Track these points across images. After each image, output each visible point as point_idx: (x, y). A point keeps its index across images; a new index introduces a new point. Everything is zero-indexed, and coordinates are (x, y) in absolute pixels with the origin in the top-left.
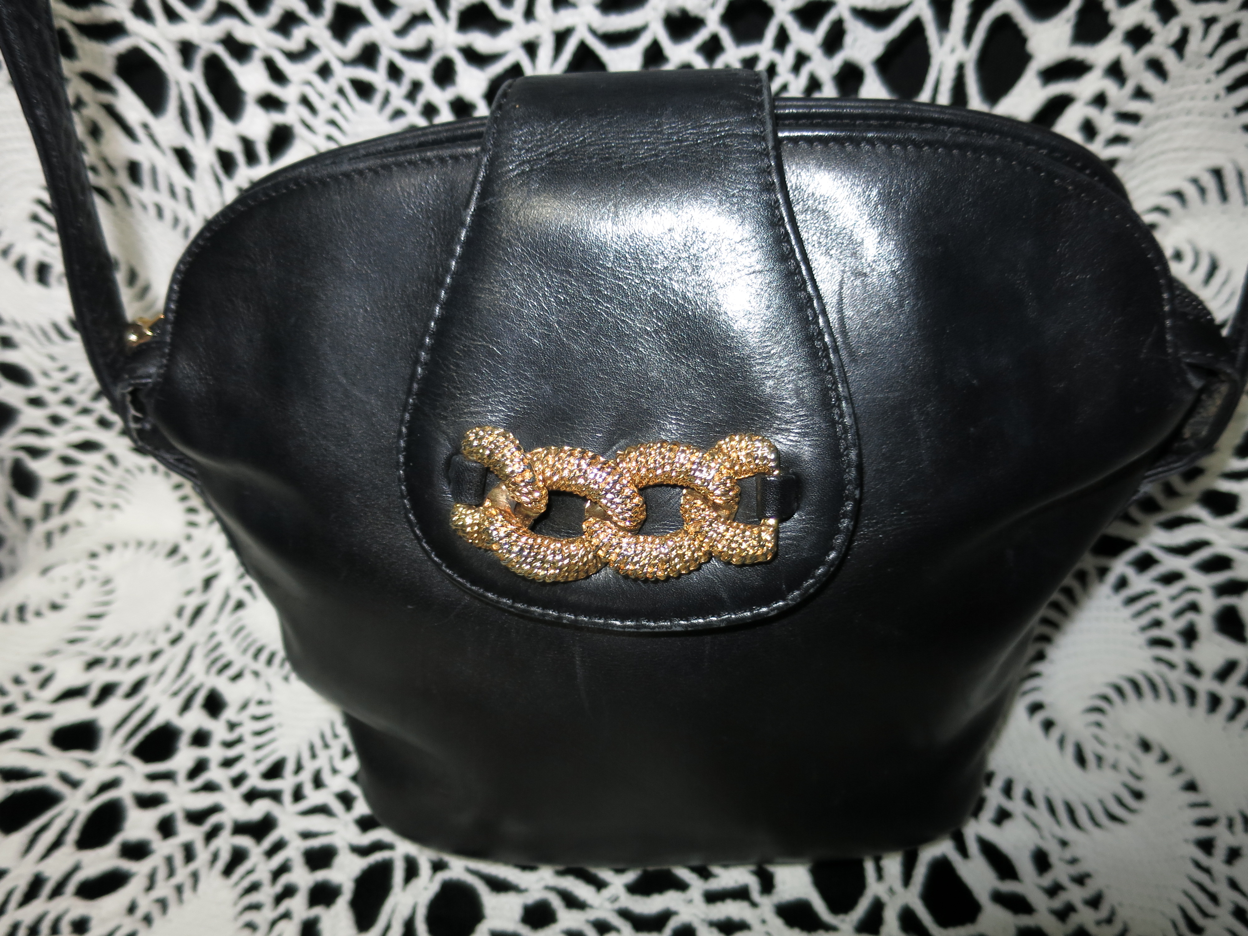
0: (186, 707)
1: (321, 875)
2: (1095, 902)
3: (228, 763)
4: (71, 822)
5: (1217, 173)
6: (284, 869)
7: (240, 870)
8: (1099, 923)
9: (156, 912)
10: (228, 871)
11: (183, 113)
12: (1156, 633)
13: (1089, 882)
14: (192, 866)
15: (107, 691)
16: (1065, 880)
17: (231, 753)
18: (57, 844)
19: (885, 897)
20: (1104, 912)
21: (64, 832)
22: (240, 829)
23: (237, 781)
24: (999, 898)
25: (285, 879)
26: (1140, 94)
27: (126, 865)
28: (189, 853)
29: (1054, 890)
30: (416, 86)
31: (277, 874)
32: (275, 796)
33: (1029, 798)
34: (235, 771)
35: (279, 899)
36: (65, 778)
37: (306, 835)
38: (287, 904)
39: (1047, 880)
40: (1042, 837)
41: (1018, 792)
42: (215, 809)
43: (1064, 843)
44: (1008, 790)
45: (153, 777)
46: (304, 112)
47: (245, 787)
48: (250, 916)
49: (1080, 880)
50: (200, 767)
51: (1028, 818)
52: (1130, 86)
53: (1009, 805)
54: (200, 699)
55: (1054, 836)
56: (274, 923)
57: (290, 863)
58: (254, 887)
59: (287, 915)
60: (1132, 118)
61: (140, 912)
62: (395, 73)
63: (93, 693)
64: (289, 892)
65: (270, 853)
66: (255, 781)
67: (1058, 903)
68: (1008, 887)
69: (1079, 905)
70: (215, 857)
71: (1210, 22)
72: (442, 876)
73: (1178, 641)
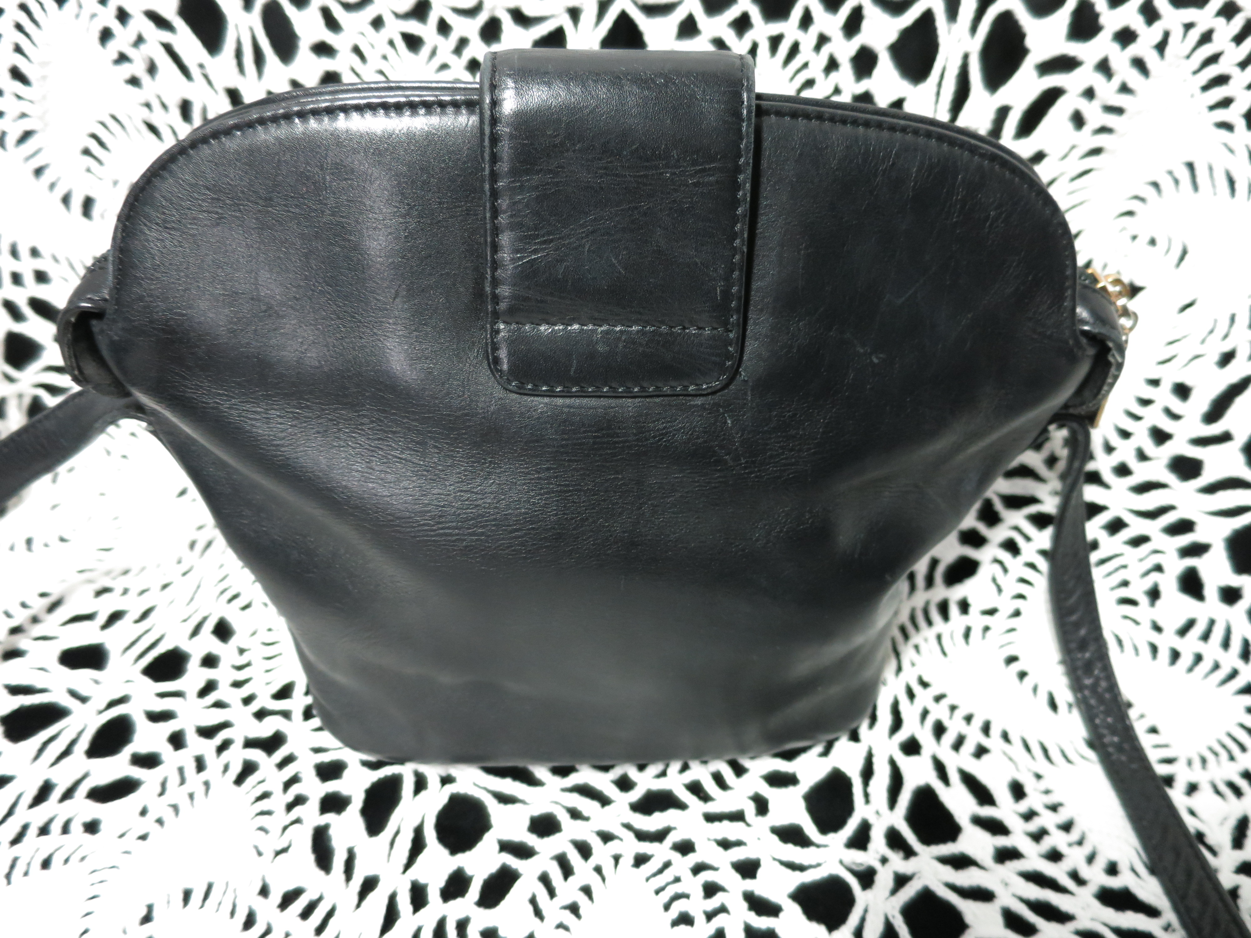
0: (196, 632)
1: (332, 786)
2: (1067, 827)
3: (237, 684)
4: (80, 734)
5: (1190, 166)
6: (294, 780)
7: (251, 780)
8: (1070, 845)
9: (168, 815)
10: (240, 780)
11: (239, 54)
12: (1124, 593)
13: (1060, 809)
14: (204, 776)
15: (115, 617)
16: (1038, 807)
17: (240, 676)
18: (67, 752)
19: (872, 820)
20: (1074, 835)
21: (73, 743)
22: (250, 744)
23: (247, 701)
24: (978, 821)
25: (295, 790)
26: (1125, 89)
27: (137, 772)
28: (200, 765)
29: (1029, 816)
30: (463, 43)
31: (288, 785)
32: (286, 715)
33: (1005, 737)
34: (245, 691)
35: (290, 807)
36: (74, 694)
37: (317, 750)
38: (298, 811)
39: (1024, 806)
40: (1017, 769)
41: (995, 731)
42: (225, 725)
43: (1038, 777)
44: (986, 729)
45: (162, 695)
46: (355, 60)
47: (255, 706)
48: (264, 821)
49: (1054, 808)
50: (209, 687)
51: (1005, 753)
52: (1116, 82)
53: (986, 742)
54: (209, 626)
55: (1029, 770)
56: (285, 828)
57: (300, 775)
58: (265, 796)
59: (298, 821)
60: (1118, 111)
61: (152, 816)
62: (444, 28)
63: (102, 619)
64: (299, 800)
65: (282, 765)
66: (264, 701)
67: (1033, 826)
68: (986, 811)
69: (1052, 829)
70: (226, 768)
71: (1189, 26)
72: (451, 789)
73: (1144, 600)
